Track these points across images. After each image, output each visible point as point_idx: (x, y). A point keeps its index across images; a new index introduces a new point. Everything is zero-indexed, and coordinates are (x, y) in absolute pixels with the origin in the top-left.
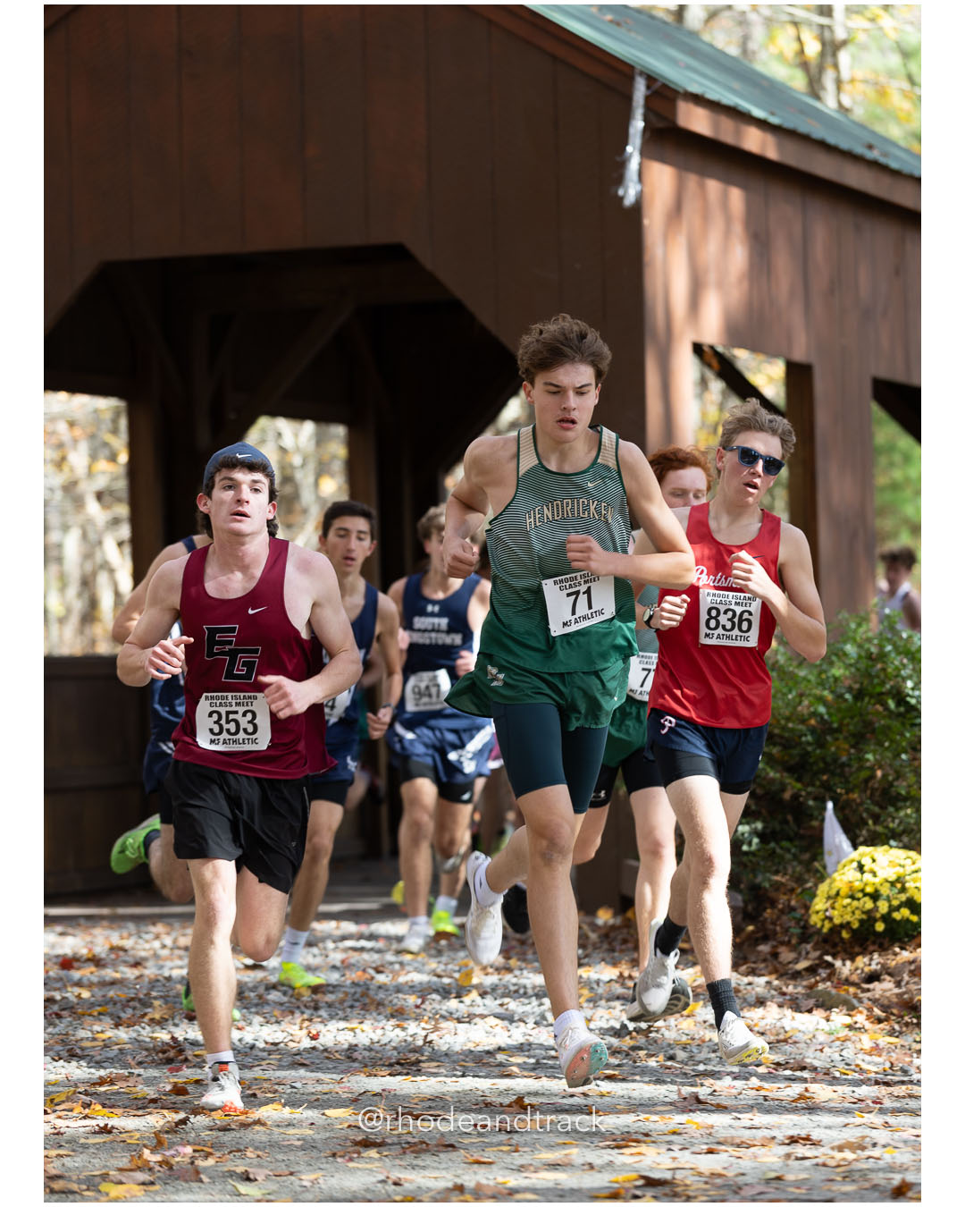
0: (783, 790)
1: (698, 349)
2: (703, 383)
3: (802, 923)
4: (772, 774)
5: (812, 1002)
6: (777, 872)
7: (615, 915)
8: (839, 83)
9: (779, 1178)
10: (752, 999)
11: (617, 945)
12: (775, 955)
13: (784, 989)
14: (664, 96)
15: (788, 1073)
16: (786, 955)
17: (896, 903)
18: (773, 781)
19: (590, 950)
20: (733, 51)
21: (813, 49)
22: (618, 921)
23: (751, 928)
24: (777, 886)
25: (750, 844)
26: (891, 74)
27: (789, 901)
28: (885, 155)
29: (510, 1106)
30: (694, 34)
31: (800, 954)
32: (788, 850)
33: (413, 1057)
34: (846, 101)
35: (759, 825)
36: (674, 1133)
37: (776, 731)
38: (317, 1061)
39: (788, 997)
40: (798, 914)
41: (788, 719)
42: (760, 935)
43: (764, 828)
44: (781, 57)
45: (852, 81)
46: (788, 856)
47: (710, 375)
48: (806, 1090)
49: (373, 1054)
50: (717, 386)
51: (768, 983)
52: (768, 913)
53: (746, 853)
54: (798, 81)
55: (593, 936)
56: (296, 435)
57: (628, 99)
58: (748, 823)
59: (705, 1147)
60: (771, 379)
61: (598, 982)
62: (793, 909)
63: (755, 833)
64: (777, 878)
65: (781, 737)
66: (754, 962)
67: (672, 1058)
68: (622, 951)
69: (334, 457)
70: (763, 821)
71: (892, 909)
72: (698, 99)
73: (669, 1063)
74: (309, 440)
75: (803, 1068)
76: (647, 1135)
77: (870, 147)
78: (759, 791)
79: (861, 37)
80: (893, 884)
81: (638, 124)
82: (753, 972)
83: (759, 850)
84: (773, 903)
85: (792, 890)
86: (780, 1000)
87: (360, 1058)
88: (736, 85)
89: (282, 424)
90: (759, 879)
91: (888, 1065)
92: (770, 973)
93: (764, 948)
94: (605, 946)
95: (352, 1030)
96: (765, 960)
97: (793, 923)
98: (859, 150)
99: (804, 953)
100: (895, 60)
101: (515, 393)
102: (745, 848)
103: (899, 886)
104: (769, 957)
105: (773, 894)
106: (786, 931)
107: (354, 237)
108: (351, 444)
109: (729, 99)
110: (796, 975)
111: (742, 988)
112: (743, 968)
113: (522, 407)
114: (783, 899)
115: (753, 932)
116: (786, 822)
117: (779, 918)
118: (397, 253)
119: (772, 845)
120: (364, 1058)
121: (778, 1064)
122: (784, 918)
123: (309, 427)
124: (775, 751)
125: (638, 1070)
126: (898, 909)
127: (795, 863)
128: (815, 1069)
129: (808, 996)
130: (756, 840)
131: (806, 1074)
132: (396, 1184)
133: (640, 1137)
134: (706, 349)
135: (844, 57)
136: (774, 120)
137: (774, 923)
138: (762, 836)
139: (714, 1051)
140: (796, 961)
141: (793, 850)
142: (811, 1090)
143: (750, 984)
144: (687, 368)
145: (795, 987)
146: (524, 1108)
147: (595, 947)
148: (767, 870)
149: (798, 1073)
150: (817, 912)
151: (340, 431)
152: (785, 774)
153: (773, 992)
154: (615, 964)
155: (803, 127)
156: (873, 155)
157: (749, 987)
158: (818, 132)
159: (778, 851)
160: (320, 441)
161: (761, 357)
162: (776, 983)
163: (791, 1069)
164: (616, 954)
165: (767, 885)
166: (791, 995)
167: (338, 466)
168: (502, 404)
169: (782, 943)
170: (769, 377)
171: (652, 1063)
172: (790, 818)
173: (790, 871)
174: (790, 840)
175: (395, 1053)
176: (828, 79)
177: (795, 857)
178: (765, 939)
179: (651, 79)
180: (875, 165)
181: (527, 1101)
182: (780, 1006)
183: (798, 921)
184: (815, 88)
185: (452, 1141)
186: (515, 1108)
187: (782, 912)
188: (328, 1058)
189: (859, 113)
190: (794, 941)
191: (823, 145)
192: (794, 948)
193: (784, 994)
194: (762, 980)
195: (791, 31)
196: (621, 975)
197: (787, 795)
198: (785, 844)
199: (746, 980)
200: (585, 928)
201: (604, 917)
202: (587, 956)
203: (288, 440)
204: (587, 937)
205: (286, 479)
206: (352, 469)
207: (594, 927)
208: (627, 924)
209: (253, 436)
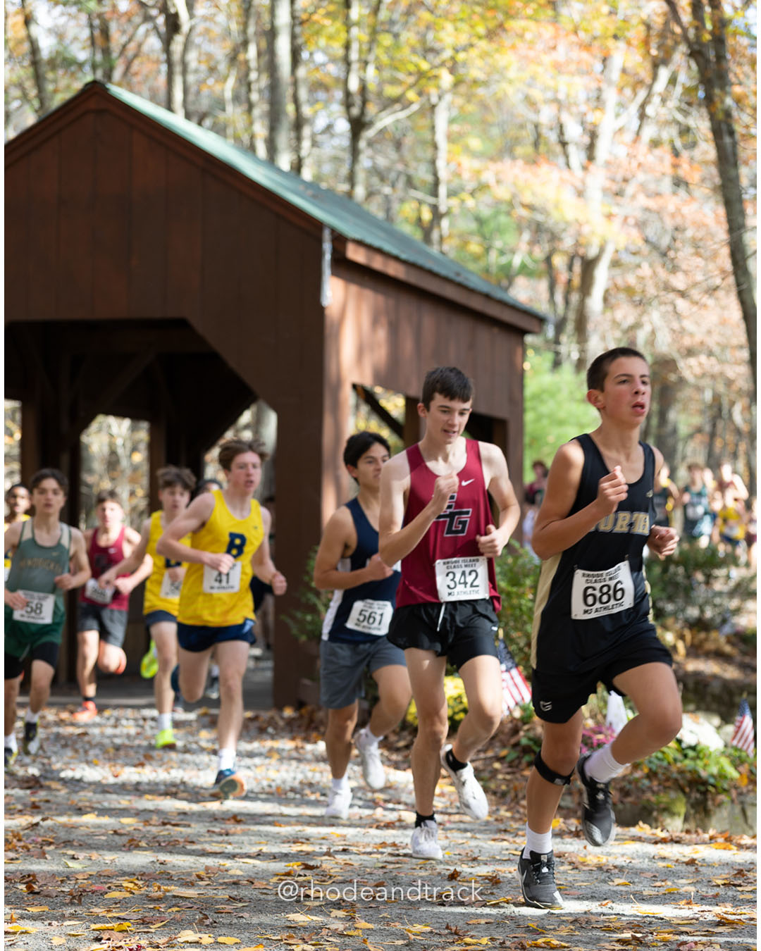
1: (355, 387)
2: (357, 407)
5: (406, 766)
7: (295, 711)
8: (441, 239)
9: (383, 867)
13: (391, 757)
14: (340, 240)
15: (390, 806)
17: (456, 710)
19: (279, 731)
20: (381, 215)
21: (427, 215)
22: (297, 715)
26: (471, 233)
28: (467, 279)
30: (359, 205)
31: (400, 737)
33: (174, 790)
34: (446, 247)
36: (323, 839)
39: (392, 762)
44: (407, 220)
45: (450, 236)
47: (361, 402)
50: (365, 409)
54: (417, 235)
55: (281, 723)
56: (119, 427)
57: (320, 241)
59: (341, 848)
61: (283, 750)
71: (455, 713)
72: (360, 243)
74: (128, 430)
75: (399, 803)
76: (308, 839)
77: (458, 274)
79: (456, 210)
80: (455, 699)
81: (328, 257)
88: (382, 235)
89: (112, 420)
91: (448, 803)
94: (288, 729)
98: (451, 275)
100: (473, 226)
101: (247, 407)
103: (458, 701)
107: (156, 313)
108: (152, 433)
109: (377, 243)
110: (398, 750)
113: (252, 416)
118: (181, 324)
123: (127, 423)
126: (457, 713)
128: (406, 804)
129: (404, 762)
131: (401, 807)
132: (161, 863)
133: (304, 841)
134: (359, 389)
135: (445, 223)
136: (404, 256)
140: (398, 741)
144: (349, 398)
145: (397, 756)
146: (239, 822)
147: (283, 729)
149: (397, 806)
150: (411, 714)
154: (293, 739)
155: (421, 261)
156: (459, 279)
158: (428, 264)
160: (133, 429)
161: (391, 393)
162: (386, 753)
163: (394, 803)
164: (295, 734)
166: (394, 760)
167: (143, 446)
168: (240, 414)
170: (395, 405)
176: (435, 235)
179: (333, 231)
180: (460, 285)
181: (239, 818)
184: (427, 238)
185: (194, 839)
186: (232, 821)
189: (452, 255)
191: (431, 273)
192: (397, 734)
195: (414, 205)
200: (277, 718)
201: (288, 713)
202: (277, 734)
203: (115, 430)
204: (276, 723)
205: (113, 453)
206: (152, 447)
207: (282, 718)
208: (301, 717)
209: (94, 426)
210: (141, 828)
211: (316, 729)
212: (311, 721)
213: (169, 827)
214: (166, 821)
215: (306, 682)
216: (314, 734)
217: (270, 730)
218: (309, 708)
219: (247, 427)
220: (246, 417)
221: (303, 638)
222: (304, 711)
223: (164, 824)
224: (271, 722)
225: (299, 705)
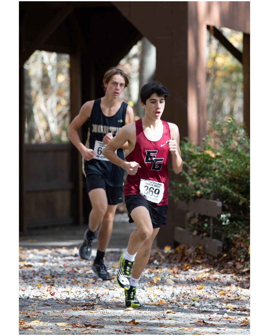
0: (239, 200)
1: (208, 27)
2: (210, 41)
3: (245, 254)
4: (235, 195)
6: (236, 234)
7: (172, 249)
10: (226, 283)
11: (172, 260)
12: (235, 266)
13: (238, 279)
15: (239, 312)
16: (239, 266)
18: (235, 197)
19: (161, 262)
22: (173, 251)
23: (225, 255)
24: (236, 239)
25: (226, 222)
27: (241, 245)
29: (129, 323)
31: (244, 265)
32: (241, 225)
33: (91, 303)
35: (229, 215)
37: (237, 178)
38: (53, 304)
39: (239, 283)
40: (244, 250)
41: (242, 173)
42: (229, 258)
43: (231, 216)
46: (240, 227)
47: (213, 37)
48: (246, 319)
49: (76, 301)
50: (215, 42)
51: (232, 277)
52: (233, 249)
53: (224, 226)
55: (163, 257)
56: (49, 58)
58: (225, 214)
60: (236, 40)
62: (242, 248)
63: (227, 218)
64: (236, 236)
65: (238, 180)
66: (227, 268)
67: (193, 305)
68: (174, 263)
69: (64, 67)
70: (231, 213)
73: (192, 307)
74: (54, 60)
75: (245, 310)
78: (230, 202)
82: (226, 272)
83: (229, 224)
84: (234, 245)
85: (242, 241)
86: (236, 283)
87: (70, 303)
89: (44, 54)
90: (229, 236)
92: (233, 273)
93: (230, 263)
94: (168, 261)
95: (68, 292)
96: (230, 268)
97: (242, 253)
99: (246, 265)
101: (135, 43)
102: (224, 223)
104: (232, 267)
105: (234, 242)
106: (239, 257)
110: (243, 274)
111: (221, 278)
112: (222, 271)
113: (139, 49)
114: (238, 244)
115: (226, 257)
116: (240, 214)
117: (236, 251)
119: (234, 222)
120: (72, 303)
121: (235, 309)
122: (239, 251)
123: (54, 56)
124: (237, 186)
125: (180, 310)
127: (243, 230)
129: (247, 282)
130: (228, 221)
134: (211, 28)
137: (234, 253)
138: (230, 219)
139: (210, 303)
140: (243, 268)
141: (243, 225)
142: (248, 319)
143: (225, 277)
144: (204, 35)
145: (242, 278)
146: (135, 324)
147: (164, 261)
148: (232, 232)
149: (243, 312)
151: (67, 57)
152: (240, 195)
153: (234, 280)
157: (224, 278)
159: (237, 225)
160: (58, 60)
161: (234, 31)
162: (235, 277)
163: (240, 311)
164: (172, 264)
165: (232, 238)
166: (240, 281)
167: (65, 71)
168: (131, 47)
169: (238, 261)
171: (185, 307)
172: (241, 212)
173: (241, 233)
174: (241, 221)
175: (84, 301)
177: (243, 227)
178: (231, 259)
181: (136, 321)
182: (236, 286)
183: (244, 253)
186: (132, 324)
187: (238, 249)
188: (58, 303)
190: (242, 260)
192: (242, 263)
193: (238, 281)
194: (229, 276)
196: (174, 272)
197: (241, 203)
198: (239, 222)
199: (223, 275)
200: (160, 254)
201: (167, 250)
202: (160, 265)
203: (46, 60)
204: (160, 257)
205: (45, 75)
206: (71, 72)
207: (163, 254)
208: (176, 253)
209: (32, 58)
210: (70, 329)
211: (187, 260)
212: (183, 255)
213: (88, 328)
214: (88, 324)
215: (180, 229)
216: (186, 265)
217: (155, 262)
218: (182, 247)
219: (135, 56)
220: (135, 50)
221: (177, 199)
222: (178, 249)
223: (87, 326)
224: (156, 256)
225: (175, 245)
